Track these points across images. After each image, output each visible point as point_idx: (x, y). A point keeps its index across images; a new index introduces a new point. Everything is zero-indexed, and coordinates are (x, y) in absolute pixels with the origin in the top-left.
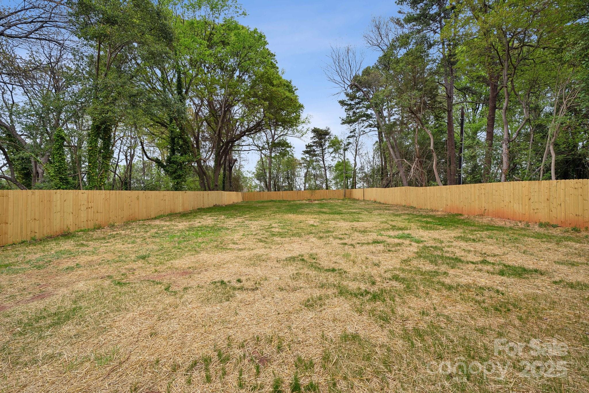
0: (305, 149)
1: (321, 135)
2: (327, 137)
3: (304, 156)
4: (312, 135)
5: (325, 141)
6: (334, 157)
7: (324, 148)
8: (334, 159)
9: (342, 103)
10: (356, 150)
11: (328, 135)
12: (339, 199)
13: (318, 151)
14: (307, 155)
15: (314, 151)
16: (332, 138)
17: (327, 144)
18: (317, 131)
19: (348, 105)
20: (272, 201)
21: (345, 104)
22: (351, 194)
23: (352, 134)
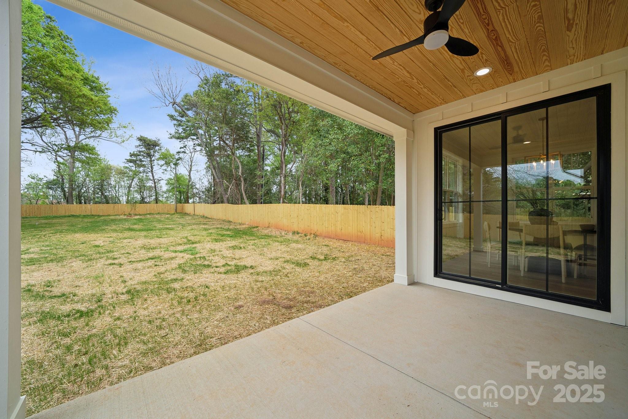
0: (129, 158)
1: (148, 145)
2: (157, 148)
3: (127, 165)
4: (138, 143)
5: (154, 152)
6: (166, 170)
7: (153, 159)
8: (166, 172)
9: (172, 117)
10: (191, 165)
11: (158, 146)
12: (168, 214)
13: (146, 161)
14: (131, 164)
15: (141, 161)
16: (163, 150)
17: (157, 155)
18: (144, 140)
19: (178, 120)
20: (73, 216)
21: (174, 119)
22: (183, 209)
23: (182, 150)
